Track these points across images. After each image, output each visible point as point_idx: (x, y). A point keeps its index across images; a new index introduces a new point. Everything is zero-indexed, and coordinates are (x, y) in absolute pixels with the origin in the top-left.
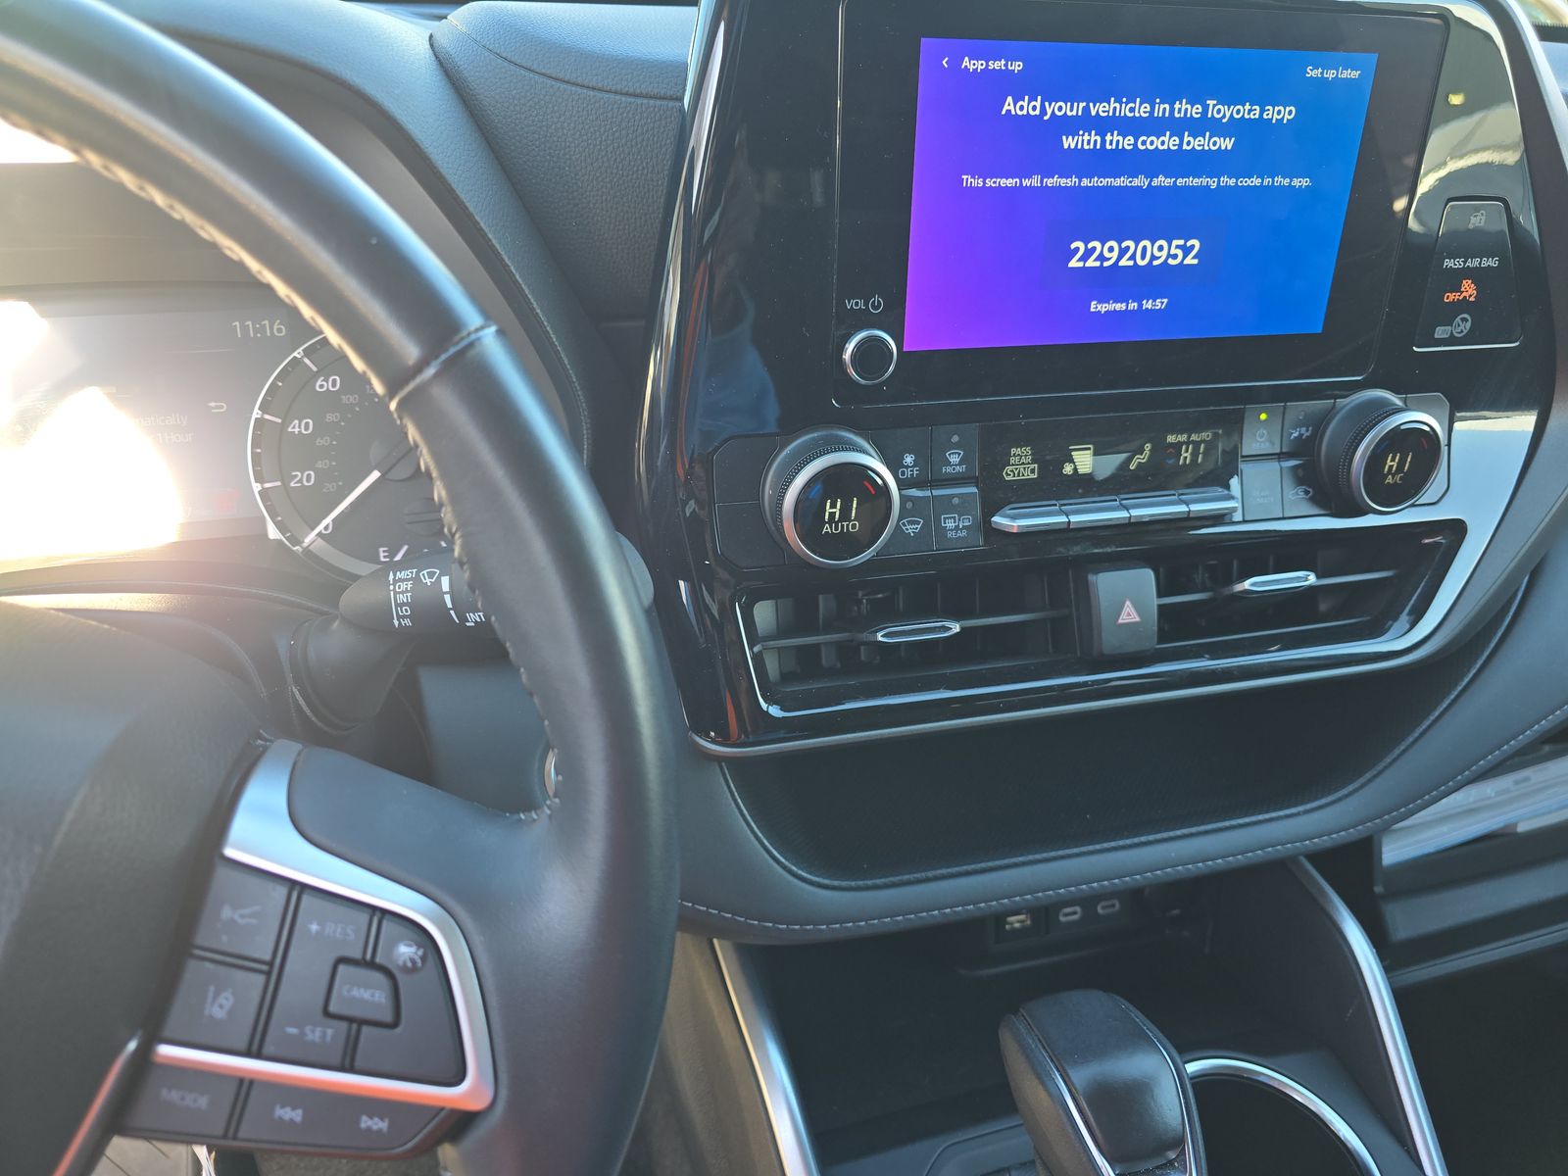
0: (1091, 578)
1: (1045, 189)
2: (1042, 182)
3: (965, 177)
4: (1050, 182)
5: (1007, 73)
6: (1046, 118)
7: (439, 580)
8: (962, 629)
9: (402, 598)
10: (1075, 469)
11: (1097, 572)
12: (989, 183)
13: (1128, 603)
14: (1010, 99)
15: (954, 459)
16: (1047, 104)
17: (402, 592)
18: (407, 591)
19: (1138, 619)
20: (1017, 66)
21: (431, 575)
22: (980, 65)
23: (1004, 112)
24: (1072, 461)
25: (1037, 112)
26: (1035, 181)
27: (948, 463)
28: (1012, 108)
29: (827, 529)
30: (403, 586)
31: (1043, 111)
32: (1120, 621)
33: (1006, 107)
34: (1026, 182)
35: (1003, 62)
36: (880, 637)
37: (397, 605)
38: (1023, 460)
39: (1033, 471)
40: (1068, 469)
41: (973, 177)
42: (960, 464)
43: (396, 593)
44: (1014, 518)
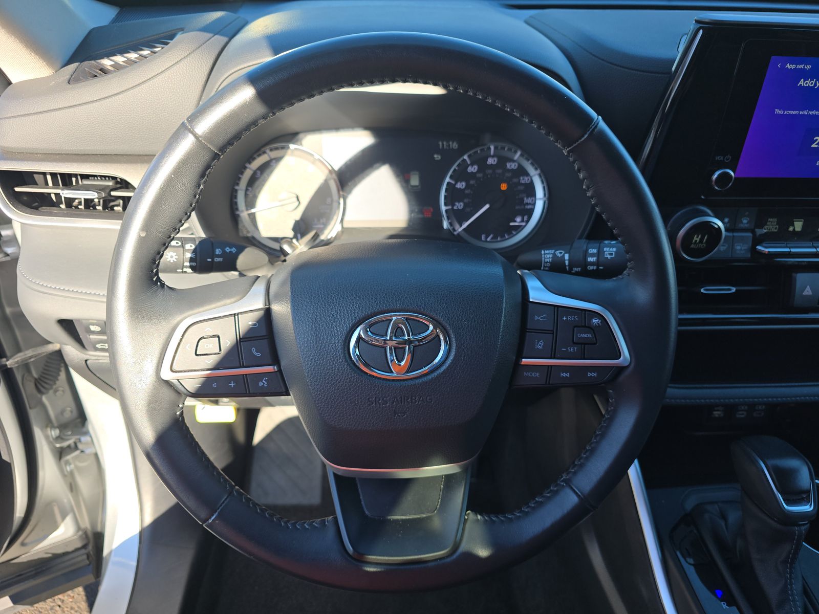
0: (794, 275)
1: (809, 116)
2: (808, 113)
3: (776, 110)
4: (811, 113)
5: (804, 69)
6: (816, 87)
7: (564, 255)
8: (736, 290)
9: (547, 260)
10: (794, 229)
11: (797, 272)
12: (786, 112)
13: (808, 287)
14: (802, 80)
15: (745, 221)
16: (817, 82)
17: (548, 258)
18: (550, 258)
19: (811, 294)
20: (808, 67)
21: (561, 253)
22: (793, 67)
23: (799, 85)
24: (793, 225)
25: (813, 85)
26: (805, 112)
27: (742, 223)
28: (802, 83)
29: (692, 246)
30: (549, 256)
31: (815, 85)
32: (804, 294)
33: (800, 83)
34: (801, 113)
35: (803, 65)
36: (702, 291)
37: (545, 262)
38: (773, 224)
39: (776, 229)
40: (791, 229)
41: (780, 110)
42: (747, 223)
43: (545, 258)
44: (766, 247)
